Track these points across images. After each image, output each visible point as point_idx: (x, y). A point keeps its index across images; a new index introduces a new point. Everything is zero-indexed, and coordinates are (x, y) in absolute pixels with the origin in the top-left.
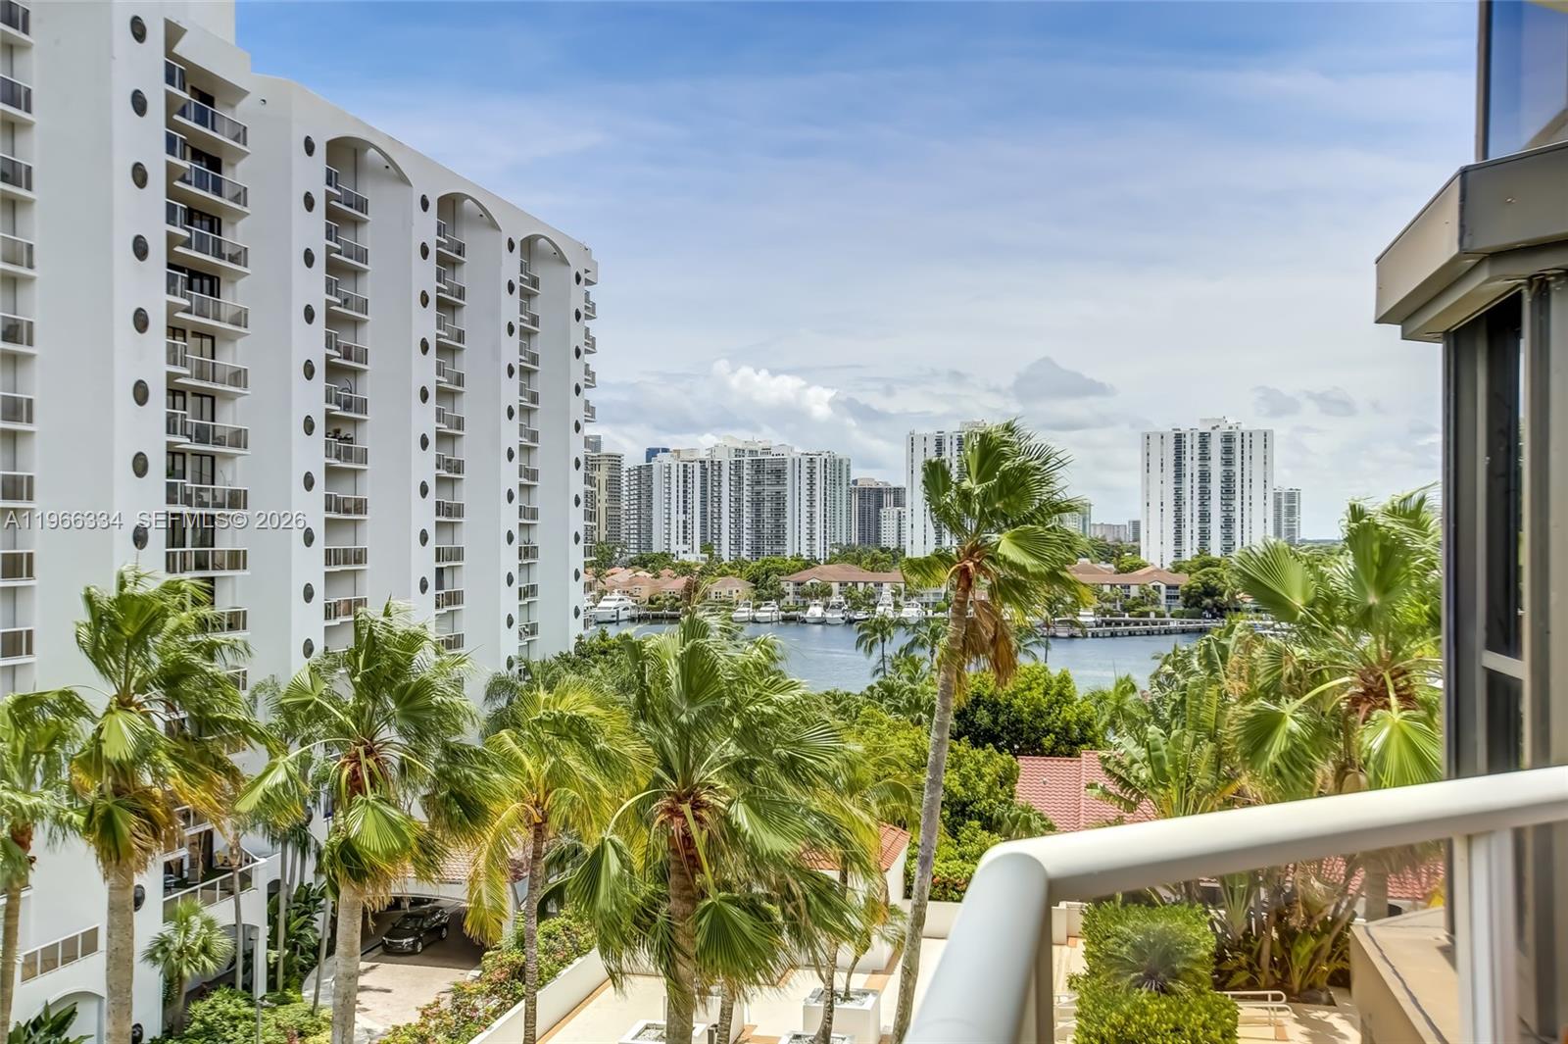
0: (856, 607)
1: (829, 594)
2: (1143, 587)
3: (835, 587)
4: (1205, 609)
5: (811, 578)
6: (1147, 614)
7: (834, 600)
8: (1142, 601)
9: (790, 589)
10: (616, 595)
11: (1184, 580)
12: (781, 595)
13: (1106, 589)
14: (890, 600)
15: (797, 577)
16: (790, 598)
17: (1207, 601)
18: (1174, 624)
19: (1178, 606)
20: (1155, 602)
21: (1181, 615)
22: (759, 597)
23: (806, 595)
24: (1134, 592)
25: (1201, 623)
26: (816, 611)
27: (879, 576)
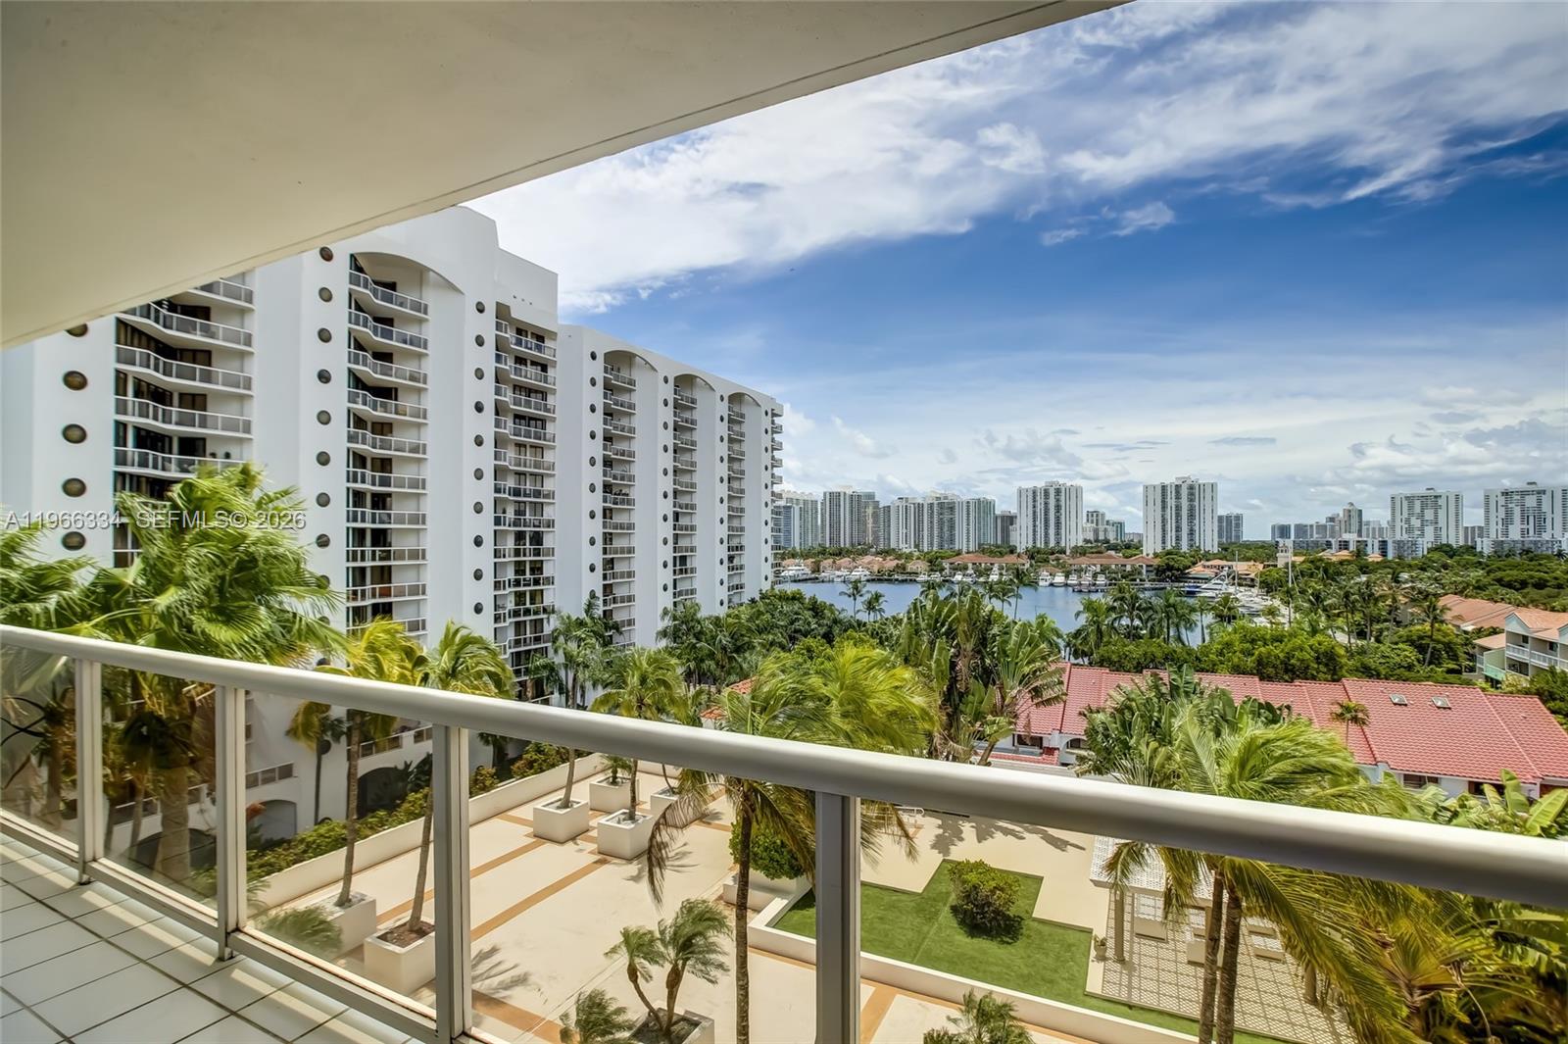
0: (980, 576)
1: (966, 568)
2: (1133, 566)
3: (970, 565)
4: (1168, 577)
5: (957, 561)
6: (1135, 580)
7: (970, 571)
8: (1131, 574)
9: (947, 566)
10: (860, 569)
11: (1157, 562)
12: (943, 569)
13: (1113, 567)
14: (997, 572)
15: (951, 560)
16: (947, 571)
17: (1168, 573)
18: (1147, 585)
19: (1153, 576)
20: (1140, 573)
21: (1154, 580)
22: (932, 570)
23: (955, 569)
24: (1128, 568)
25: (1163, 585)
26: (958, 577)
27: (993, 560)
